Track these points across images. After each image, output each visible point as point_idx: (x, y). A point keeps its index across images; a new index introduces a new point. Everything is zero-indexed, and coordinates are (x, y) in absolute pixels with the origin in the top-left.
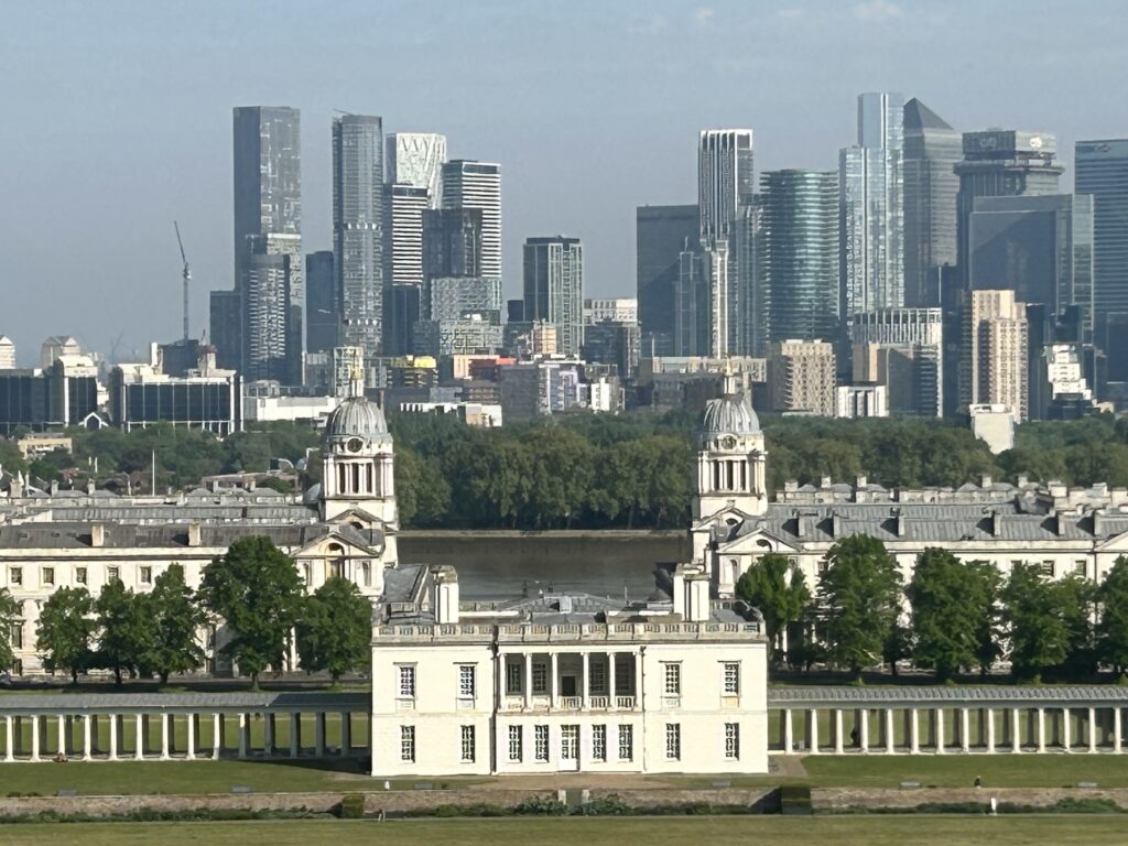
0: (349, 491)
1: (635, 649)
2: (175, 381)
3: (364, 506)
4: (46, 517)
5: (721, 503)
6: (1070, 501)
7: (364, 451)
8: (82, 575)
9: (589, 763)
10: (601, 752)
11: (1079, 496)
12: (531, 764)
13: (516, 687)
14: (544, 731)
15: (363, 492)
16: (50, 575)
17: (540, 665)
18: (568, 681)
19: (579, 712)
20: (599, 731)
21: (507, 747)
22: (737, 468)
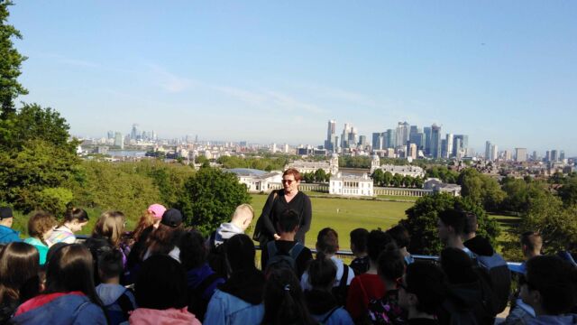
1: (359, 182)
2: (319, 150)
5: (375, 166)
7: (335, 159)
9: (353, 194)
12: (346, 194)
13: (345, 185)
14: (348, 190)
15: (334, 163)
17: (348, 183)
18: (351, 185)
19: (352, 188)
20: (354, 190)
21: (344, 192)
22: (376, 163)
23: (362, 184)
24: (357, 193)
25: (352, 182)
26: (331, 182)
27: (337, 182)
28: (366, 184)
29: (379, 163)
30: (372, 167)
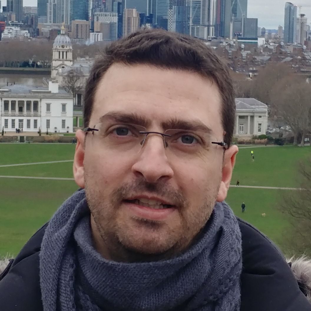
1: (38, 100)
9: (25, 129)
10: (29, 126)
13: (6, 108)
14: (14, 121)
17: (13, 103)
18: (21, 109)
19: (24, 116)
20: (29, 121)
21: (3, 124)
22: (65, 53)
23: (48, 106)
24: (35, 126)
25: (23, 101)
29: (70, 56)
30: (55, 64)
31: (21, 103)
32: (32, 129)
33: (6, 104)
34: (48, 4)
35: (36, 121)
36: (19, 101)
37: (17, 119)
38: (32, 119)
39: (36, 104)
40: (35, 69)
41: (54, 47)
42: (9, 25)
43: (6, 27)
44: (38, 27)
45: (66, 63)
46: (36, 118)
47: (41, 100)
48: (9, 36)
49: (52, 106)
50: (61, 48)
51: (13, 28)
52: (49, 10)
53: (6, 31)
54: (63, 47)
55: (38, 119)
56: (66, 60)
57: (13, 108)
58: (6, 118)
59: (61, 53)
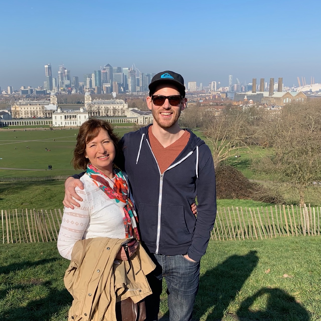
0: (53, 100)
1: (76, 115)
2: (40, 90)
3: (55, 102)
4: (25, 103)
5: (87, 101)
6: (118, 101)
7: (54, 97)
8: (27, 108)
9: (72, 125)
10: (74, 124)
11: (119, 101)
12: (67, 125)
13: (65, 118)
14: (68, 122)
15: (54, 100)
16: (25, 108)
17: (68, 116)
18: (70, 118)
19: (71, 120)
20: (73, 122)
21: (65, 124)
22: (89, 98)
23: (80, 116)
24: (76, 124)
25: (71, 116)
26: (53, 116)
27: (58, 116)
28: (82, 116)
29: (91, 99)
30: (86, 102)
31: (70, 116)
32: (75, 125)
33: (65, 116)
34: (87, 81)
35: (76, 122)
36: (70, 115)
37: (69, 122)
38: (75, 121)
39: (75, 116)
40: (82, 104)
41: (85, 96)
42: (74, 89)
43: (73, 90)
44: (84, 89)
45: (89, 101)
46: (76, 121)
47: (77, 114)
48: (74, 93)
49: (81, 117)
50: (87, 96)
51: (75, 90)
52: (87, 83)
53: (73, 91)
54: (88, 96)
55: (77, 121)
56: (90, 101)
57: (68, 118)
58: (66, 121)
59: (87, 98)
